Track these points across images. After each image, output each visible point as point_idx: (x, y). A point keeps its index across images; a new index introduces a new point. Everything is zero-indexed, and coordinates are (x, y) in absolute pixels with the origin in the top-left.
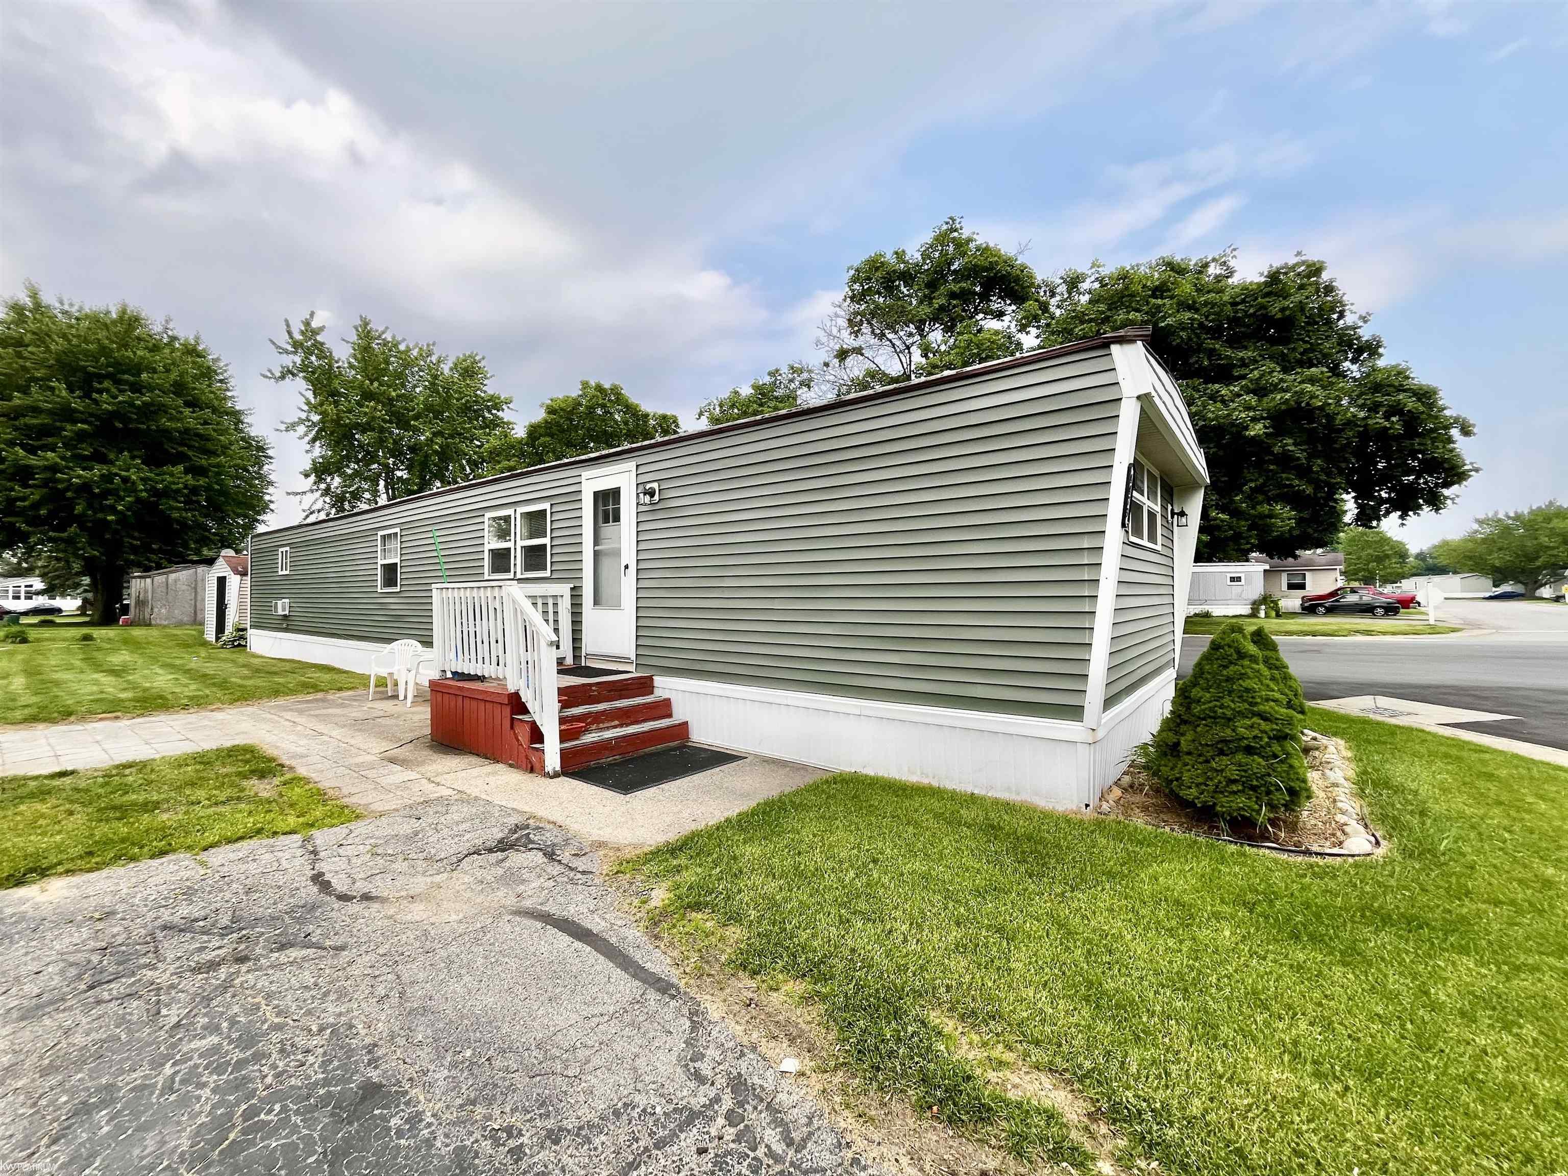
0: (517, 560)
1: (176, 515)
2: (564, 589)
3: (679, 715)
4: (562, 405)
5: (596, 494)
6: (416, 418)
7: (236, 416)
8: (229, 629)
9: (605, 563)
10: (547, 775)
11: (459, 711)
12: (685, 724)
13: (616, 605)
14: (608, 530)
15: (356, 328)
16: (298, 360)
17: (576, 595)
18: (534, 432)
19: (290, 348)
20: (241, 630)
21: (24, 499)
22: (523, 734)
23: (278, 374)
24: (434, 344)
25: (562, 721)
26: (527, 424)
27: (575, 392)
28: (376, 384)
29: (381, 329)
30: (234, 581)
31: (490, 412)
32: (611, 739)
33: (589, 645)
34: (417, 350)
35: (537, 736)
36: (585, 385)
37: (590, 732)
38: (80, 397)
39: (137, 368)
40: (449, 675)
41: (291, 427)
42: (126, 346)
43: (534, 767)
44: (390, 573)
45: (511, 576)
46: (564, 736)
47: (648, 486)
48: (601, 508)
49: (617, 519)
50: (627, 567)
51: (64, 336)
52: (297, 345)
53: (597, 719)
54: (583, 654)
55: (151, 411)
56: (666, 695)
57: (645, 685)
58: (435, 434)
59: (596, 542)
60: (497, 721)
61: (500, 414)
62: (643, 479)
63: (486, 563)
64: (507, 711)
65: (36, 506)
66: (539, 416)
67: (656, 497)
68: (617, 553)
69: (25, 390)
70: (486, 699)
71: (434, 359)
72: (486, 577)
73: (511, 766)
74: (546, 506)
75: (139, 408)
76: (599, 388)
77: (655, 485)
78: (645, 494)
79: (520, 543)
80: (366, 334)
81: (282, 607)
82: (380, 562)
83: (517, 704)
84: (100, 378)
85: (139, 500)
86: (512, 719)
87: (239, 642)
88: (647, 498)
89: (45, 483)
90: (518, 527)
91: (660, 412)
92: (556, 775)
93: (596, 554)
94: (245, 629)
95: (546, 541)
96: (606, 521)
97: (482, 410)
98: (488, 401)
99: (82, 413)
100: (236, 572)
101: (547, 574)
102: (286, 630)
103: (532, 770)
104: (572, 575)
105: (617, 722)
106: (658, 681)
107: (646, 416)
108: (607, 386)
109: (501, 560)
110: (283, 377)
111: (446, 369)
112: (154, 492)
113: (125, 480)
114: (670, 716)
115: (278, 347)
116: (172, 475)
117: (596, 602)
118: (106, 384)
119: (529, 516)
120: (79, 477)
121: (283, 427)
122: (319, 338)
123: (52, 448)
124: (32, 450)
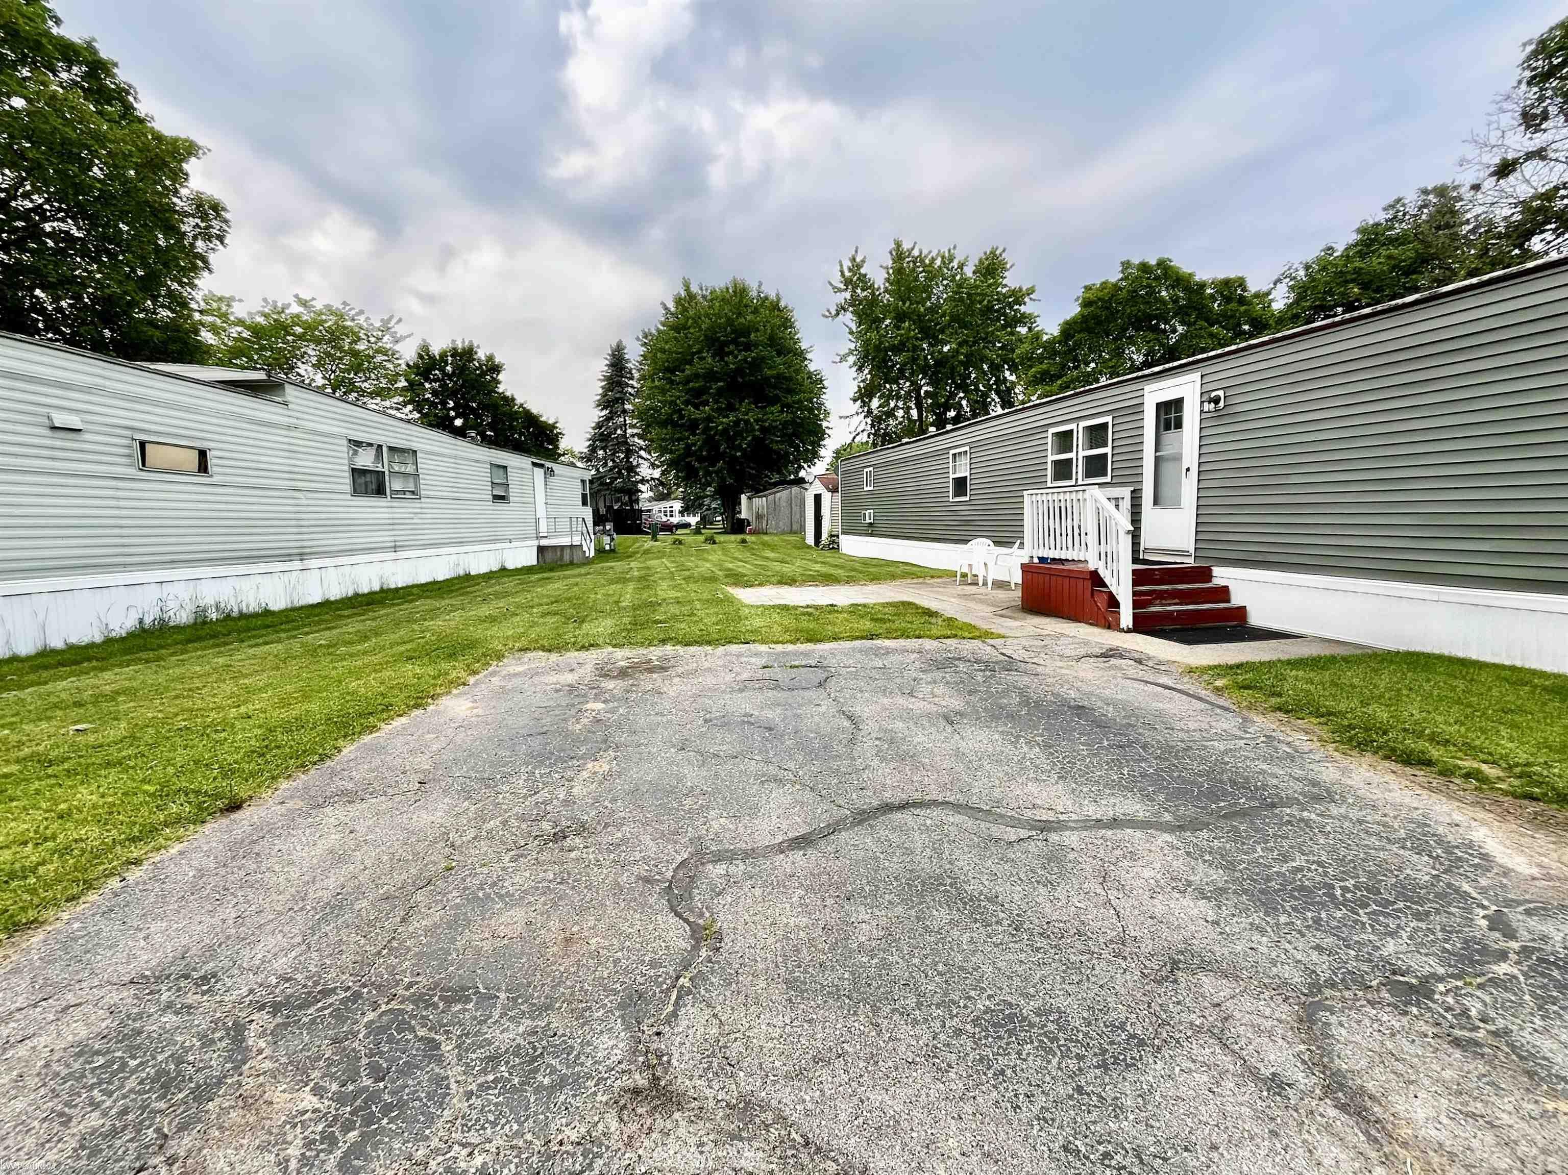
0: (1079, 469)
1: (775, 447)
2: (1125, 492)
3: (1236, 600)
4: (1100, 294)
5: (1159, 406)
6: (942, 331)
7: (801, 355)
8: (825, 536)
9: (1166, 468)
10: (1122, 630)
11: (1047, 585)
12: (1243, 609)
13: (1176, 504)
14: (1170, 436)
15: (891, 253)
16: (848, 295)
17: (1136, 497)
18: (1069, 330)
19: (842, 286)
20: (833, 536)
21: (694, 445)
22: (1101, 602)
23: (834, 312)
24: (955, 248)
25: (1135, 594)
26: (1061, 321)
27: (1114, 276)
28: (908, 304)
29: (910, 246)
30: (826, 497)
31: (1011, 308)
32: (1173, 611)
33: (1146, 541)
34: (939, 259)
35: (1113, 603)
36: (1126, 265)
37: (1155, 605)
38: (718, 362)
39: (745, 331)
40: (1036, 560)
41: (843, 358)
42: (739, 315)
43: (1112, 625)
44: (960, 485)
45: (1073, 482)
46: (1136, 604)
47: (1213, 394)
48: (1163, 417)
49: (1179, 425)
50: (1188, 470)
51: (707, 316)
52: (848, 282)
53: (1161, 596)
54: (1142, 548)
55: (757, 364)
56: (1222, 582)
57: (1205, 574)
58: (960, 345)
59: (1158, 447)
60: (1080, 592)
61: (1023, 309)
62: (1207, 388)
63: (1049, 472)
64: (1088, 584)
65: (701, 449)
66: (1073, 310)
67: (1222, 404)
68: (1178, 458)
69: (690, 362)
70: (1071, 576)
71: (955, 264)
72: (1049, 485)
73: (1091, 624)
74: (1108, 419)
75: (750, 363)
76: (1144, 267)
77: (1221, 393)
78: (1209, 402)
79: (1083, 453)
80: (899, 255)
81: (869, 516)
82: (952, 476)
83: (1095, 578)
84: (728, 343)
85: (754, 437)
86: (1093, 590)
87: (833, 545)
88: (1212, 405)
89: (705, 431)
90: (1079, 438)
91: (1221, 276)
92: (1129, 631)
93: (1157, 459)
94: (838, 536)
95: (1108, 450)
96: (1168, 428)
97: (1004, 308)
98: (1010, 297)
99: (720, 374)
100: (829, 490)
101: (1108, 479)
102: (872, 535)
103: (1109, 628)
104: (1132, 479)
105: (1177, 601)
106: (1217, 571)
107: (1202, 286)
108: (1153, 262)
109: (1063, 470)
110: (837, 314)
111: (969, 271)
112: (763, 430)
113: (747, 422)
114: (1228, 601)
115: (834, 287)
116: (772, 413)
117: (1156, 502)
118: (732, 347)
119: (1090, 429)
120: (722, 423)
121: (838, 359)
122: (863, 271)
123: (706, 403)
124: (696, 407)
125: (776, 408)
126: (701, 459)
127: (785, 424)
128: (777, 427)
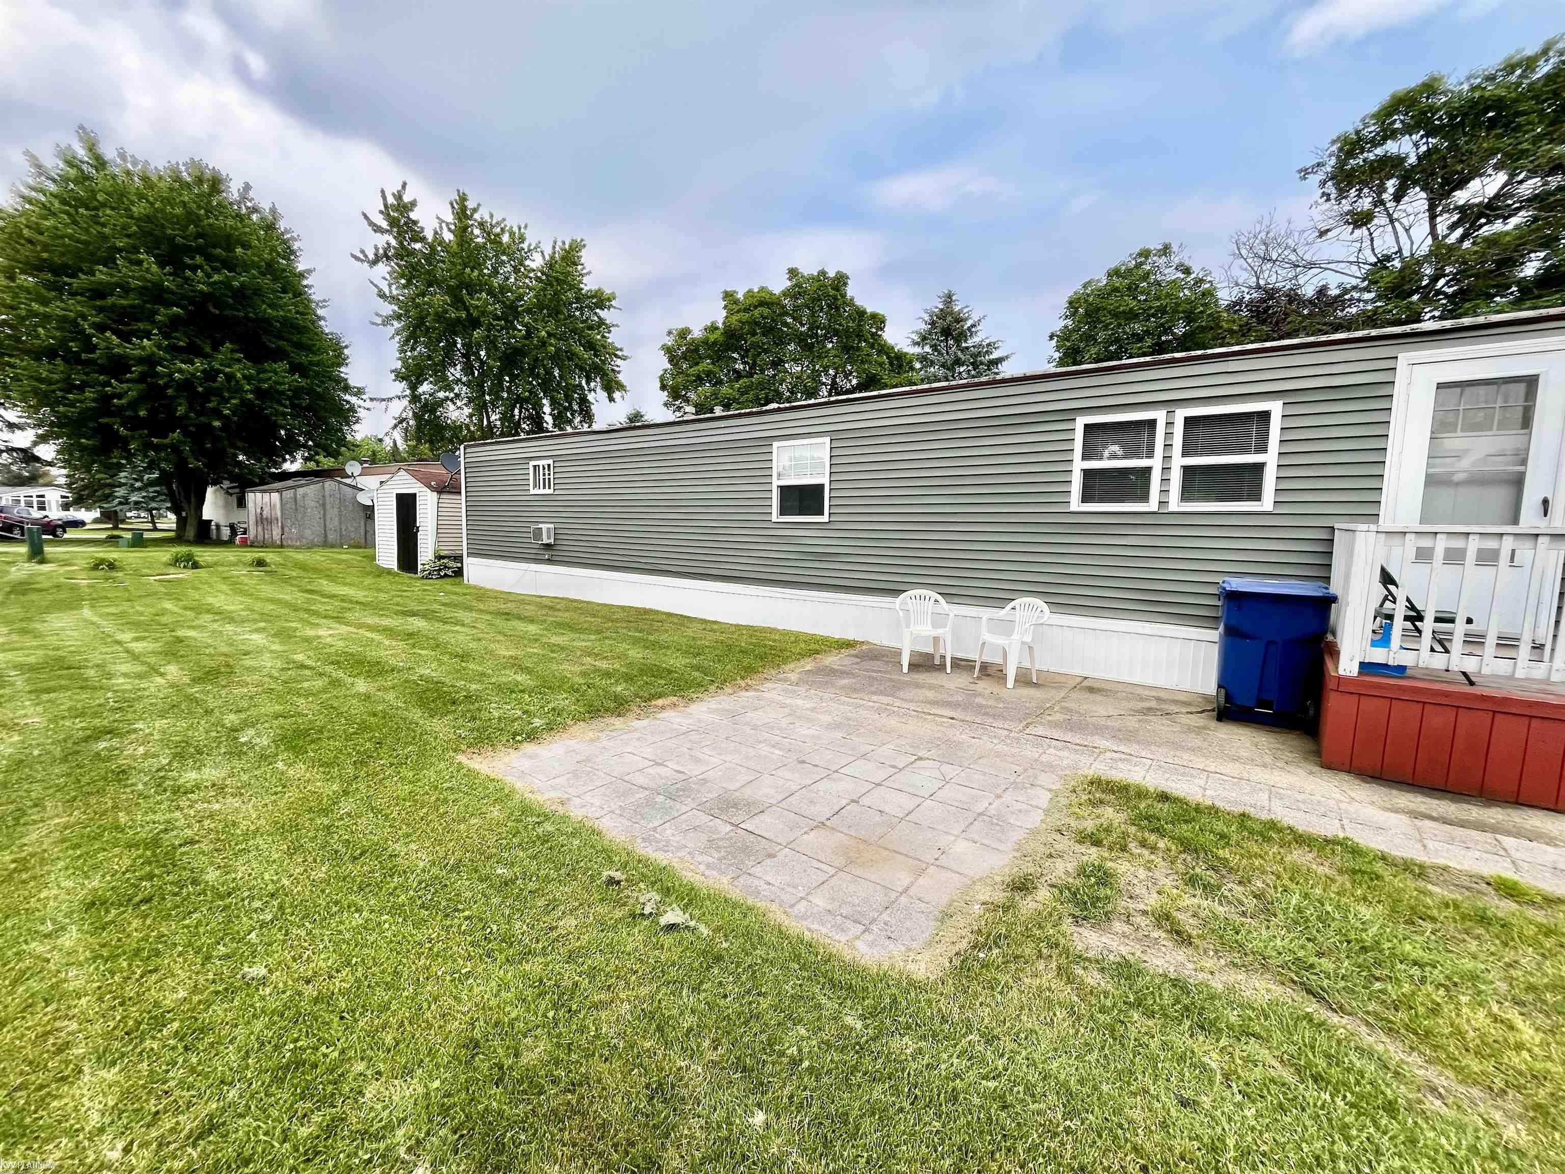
0: (1169, 486)
5: (1440, 388)
8: (426, 555)
15: (452, 204)
16: (392, 239)
19: (385, 225)
21: (120, 396)
23: (371, 256)
29: (477, 204)
30: (429, 500)
34: (507, 233)
38: (170, 274)
41: (382, 322)
44: (802, 497)
50: (1546, 502)
52: (392, 223)
55: (243, 296)
63: (1074, 488)
65: (134, 405)
69: (109, 261)
71: (525, 245)
74: (1270, 405)
75: (235, 290)
79: (1180, 461)
80: (462, 211)
81: (545, 533)
82: (776, 483)
84: (190, 251)
85: (243, 402)
87: (450, 571)
89: (142, 379)
93: (1427, 480)
94: (460, 557)
95: (1264, 458)
99: (173, 293)
100: (436, 489)
101: (1262, 507)
102: (550, 561)
110: (376, 261)
113: (230, 377)
115: (371, 224)
116: (276, 373)
118: (199, 259)
120: (180, 371)
122: (413, 215)
123: (148, 335)
124: (125, 337)
125: (283, 366)
126: (134, 424)
127: (297, 392)
128: (282, 393)
